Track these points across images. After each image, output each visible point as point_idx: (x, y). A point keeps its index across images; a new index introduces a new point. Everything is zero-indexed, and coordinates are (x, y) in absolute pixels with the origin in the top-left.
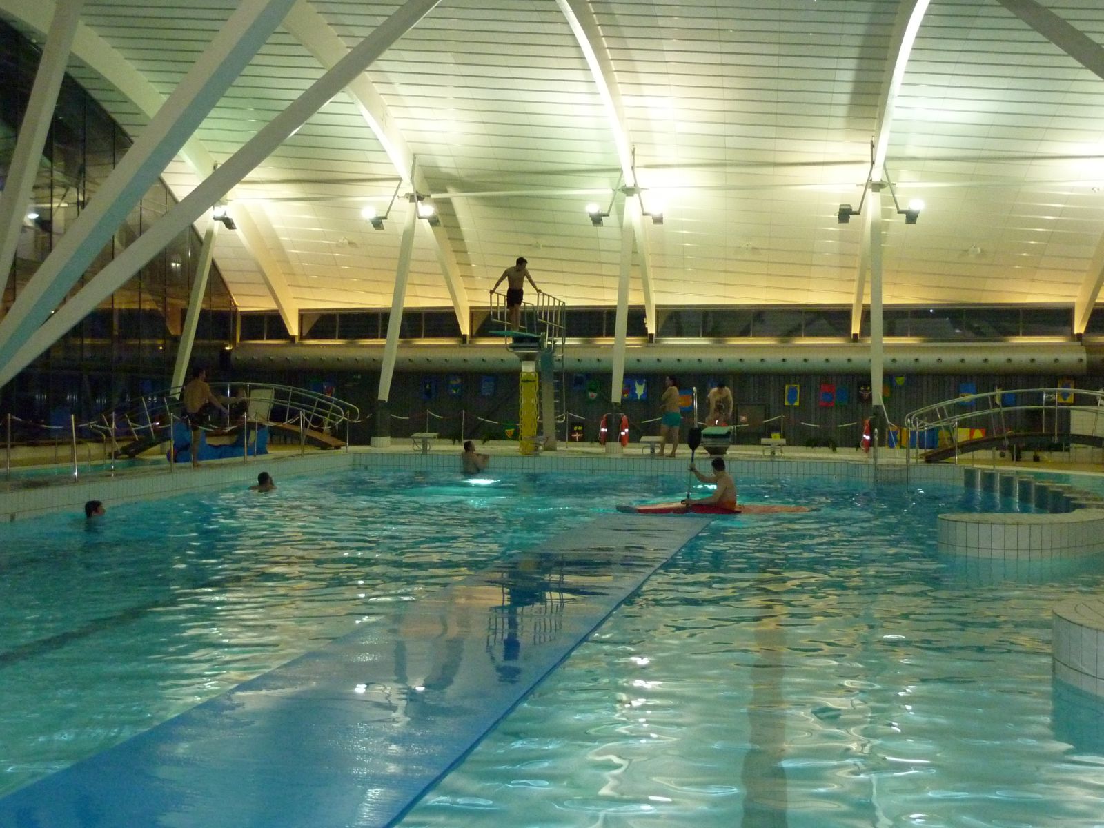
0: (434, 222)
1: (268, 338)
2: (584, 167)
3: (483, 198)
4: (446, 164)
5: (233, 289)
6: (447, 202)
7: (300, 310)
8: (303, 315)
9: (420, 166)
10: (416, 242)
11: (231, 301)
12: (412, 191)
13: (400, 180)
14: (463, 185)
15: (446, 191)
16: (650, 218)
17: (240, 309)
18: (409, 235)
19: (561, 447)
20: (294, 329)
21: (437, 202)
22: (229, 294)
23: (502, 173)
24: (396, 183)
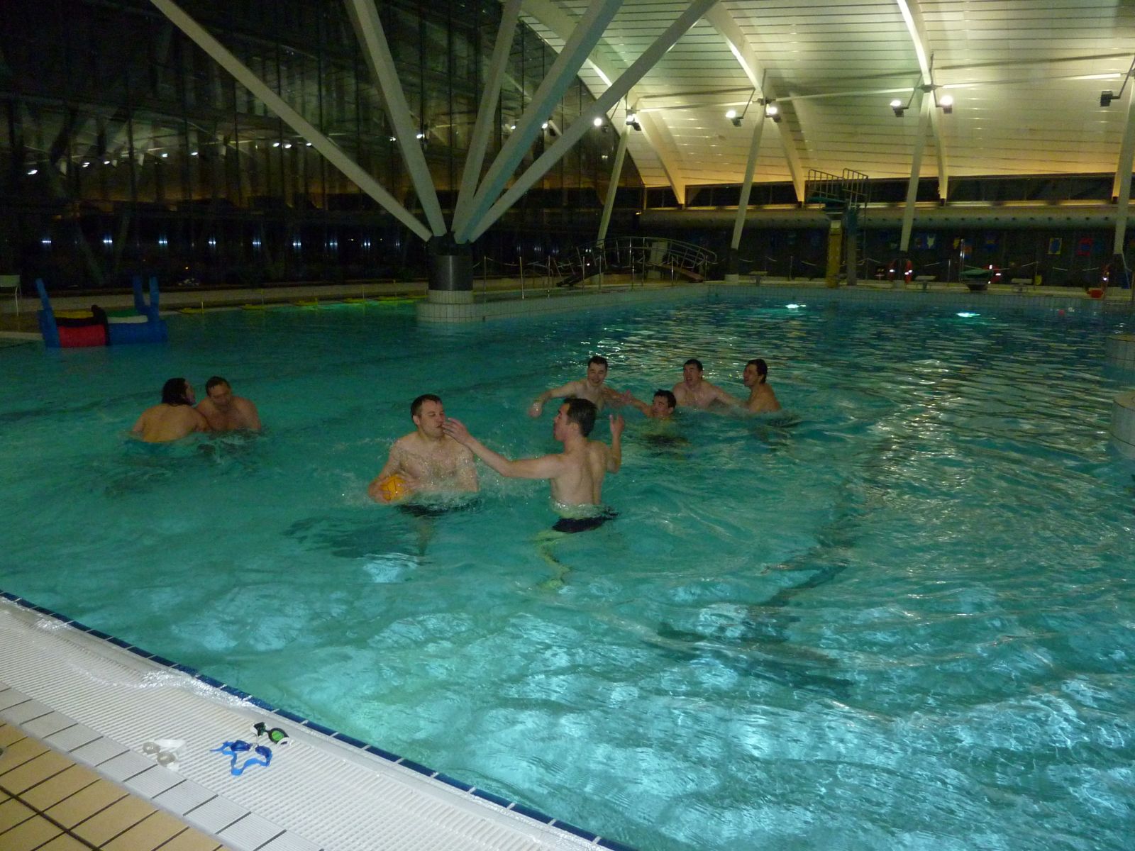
0: (777, 119)
1: (665, 206)
2: (894, 71)
3: (817, 99)
4: (787, 74)
5: (642, 172)
6: (790, 104)
7: (686, 186)
8: (689, 189)
9: (769, 78)
10: (764, 134)
11: (641, 180)
12: (761, 97)
13: (754, 89)
14: (801, 90)
15: (789, 96)
16: (942, 108)
17: (646, 186)
18: (759, 129)
19: (860, 283)
20: (682, 199)
21: (782, 103)
22: (639, 175)
23: (830, 79)
24: (751, 92)
